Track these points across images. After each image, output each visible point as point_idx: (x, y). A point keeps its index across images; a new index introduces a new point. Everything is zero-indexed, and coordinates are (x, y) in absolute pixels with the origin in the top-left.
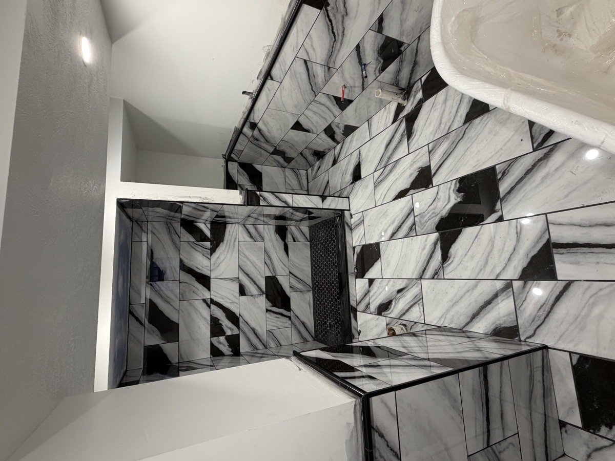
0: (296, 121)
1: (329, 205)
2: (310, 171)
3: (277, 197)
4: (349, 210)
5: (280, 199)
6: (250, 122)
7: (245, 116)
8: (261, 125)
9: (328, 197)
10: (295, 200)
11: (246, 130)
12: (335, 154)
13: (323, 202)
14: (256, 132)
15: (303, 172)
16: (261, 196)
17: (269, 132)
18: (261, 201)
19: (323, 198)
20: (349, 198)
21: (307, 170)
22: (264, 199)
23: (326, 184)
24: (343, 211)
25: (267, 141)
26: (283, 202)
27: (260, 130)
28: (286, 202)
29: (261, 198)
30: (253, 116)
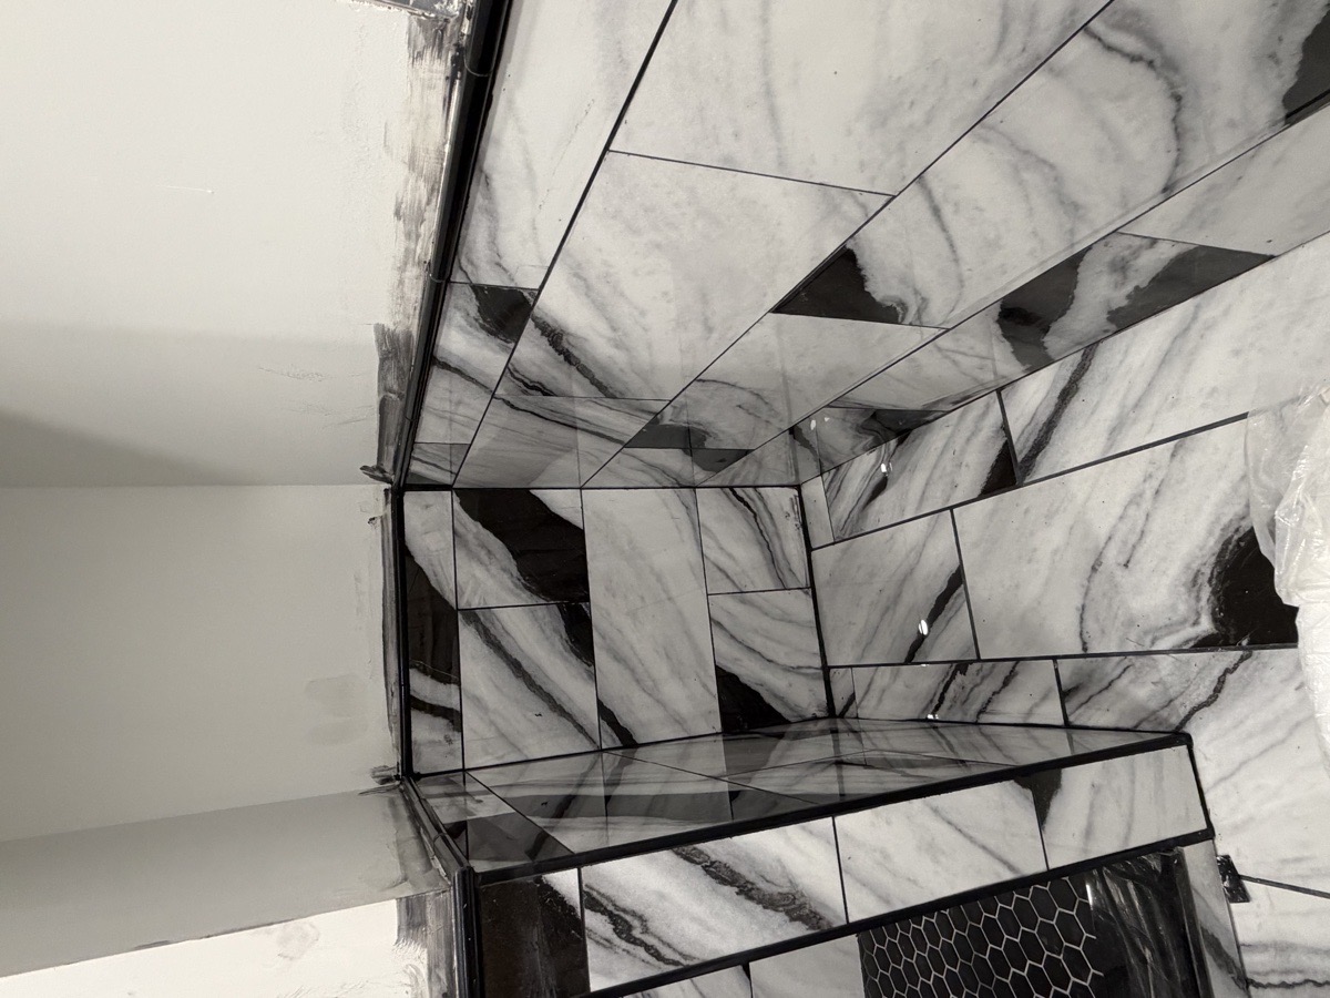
0: (830, 246)
1: (1088, 833)
2: (815, 490)
3: (721, 874)
4: (1208, 834)
5: (747, 890)
6: (478, 289)
7: (426, 247)
8: (559, 303)
9: (1069, 774)
10: (861, 861)
11: (460, 339)
12: (1005, 428)
13: (1042, 815)
14: (531, 351)
15: (781, 499)
16: (591, 900)
17: (618, 345)
18: (591, 949)
19: (1040, 782)
20: (1187, 740)
21: (798, 487)
22: (625, 925)
23: (940, 585)
24: (1169, 850)
25: (604, 389)
26: (769, 903)
27: (555, 337)
28: (791, 903)
29: (593, 921)
30: (493, 241)
